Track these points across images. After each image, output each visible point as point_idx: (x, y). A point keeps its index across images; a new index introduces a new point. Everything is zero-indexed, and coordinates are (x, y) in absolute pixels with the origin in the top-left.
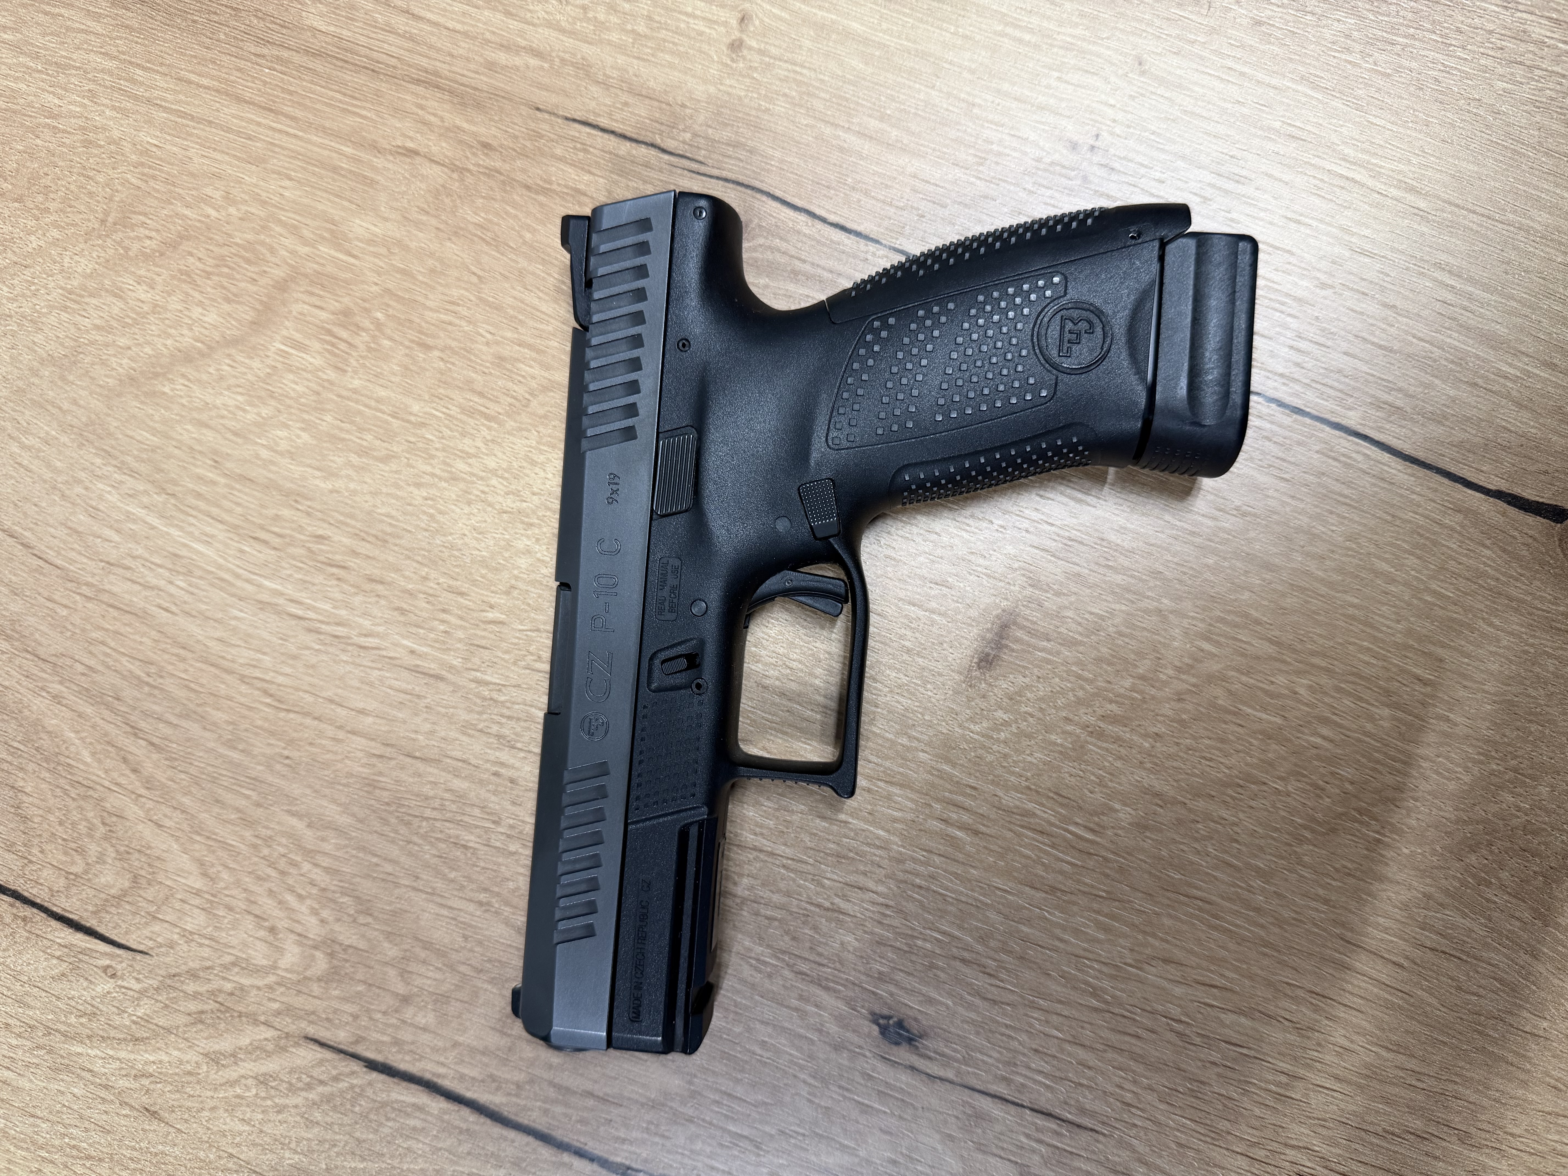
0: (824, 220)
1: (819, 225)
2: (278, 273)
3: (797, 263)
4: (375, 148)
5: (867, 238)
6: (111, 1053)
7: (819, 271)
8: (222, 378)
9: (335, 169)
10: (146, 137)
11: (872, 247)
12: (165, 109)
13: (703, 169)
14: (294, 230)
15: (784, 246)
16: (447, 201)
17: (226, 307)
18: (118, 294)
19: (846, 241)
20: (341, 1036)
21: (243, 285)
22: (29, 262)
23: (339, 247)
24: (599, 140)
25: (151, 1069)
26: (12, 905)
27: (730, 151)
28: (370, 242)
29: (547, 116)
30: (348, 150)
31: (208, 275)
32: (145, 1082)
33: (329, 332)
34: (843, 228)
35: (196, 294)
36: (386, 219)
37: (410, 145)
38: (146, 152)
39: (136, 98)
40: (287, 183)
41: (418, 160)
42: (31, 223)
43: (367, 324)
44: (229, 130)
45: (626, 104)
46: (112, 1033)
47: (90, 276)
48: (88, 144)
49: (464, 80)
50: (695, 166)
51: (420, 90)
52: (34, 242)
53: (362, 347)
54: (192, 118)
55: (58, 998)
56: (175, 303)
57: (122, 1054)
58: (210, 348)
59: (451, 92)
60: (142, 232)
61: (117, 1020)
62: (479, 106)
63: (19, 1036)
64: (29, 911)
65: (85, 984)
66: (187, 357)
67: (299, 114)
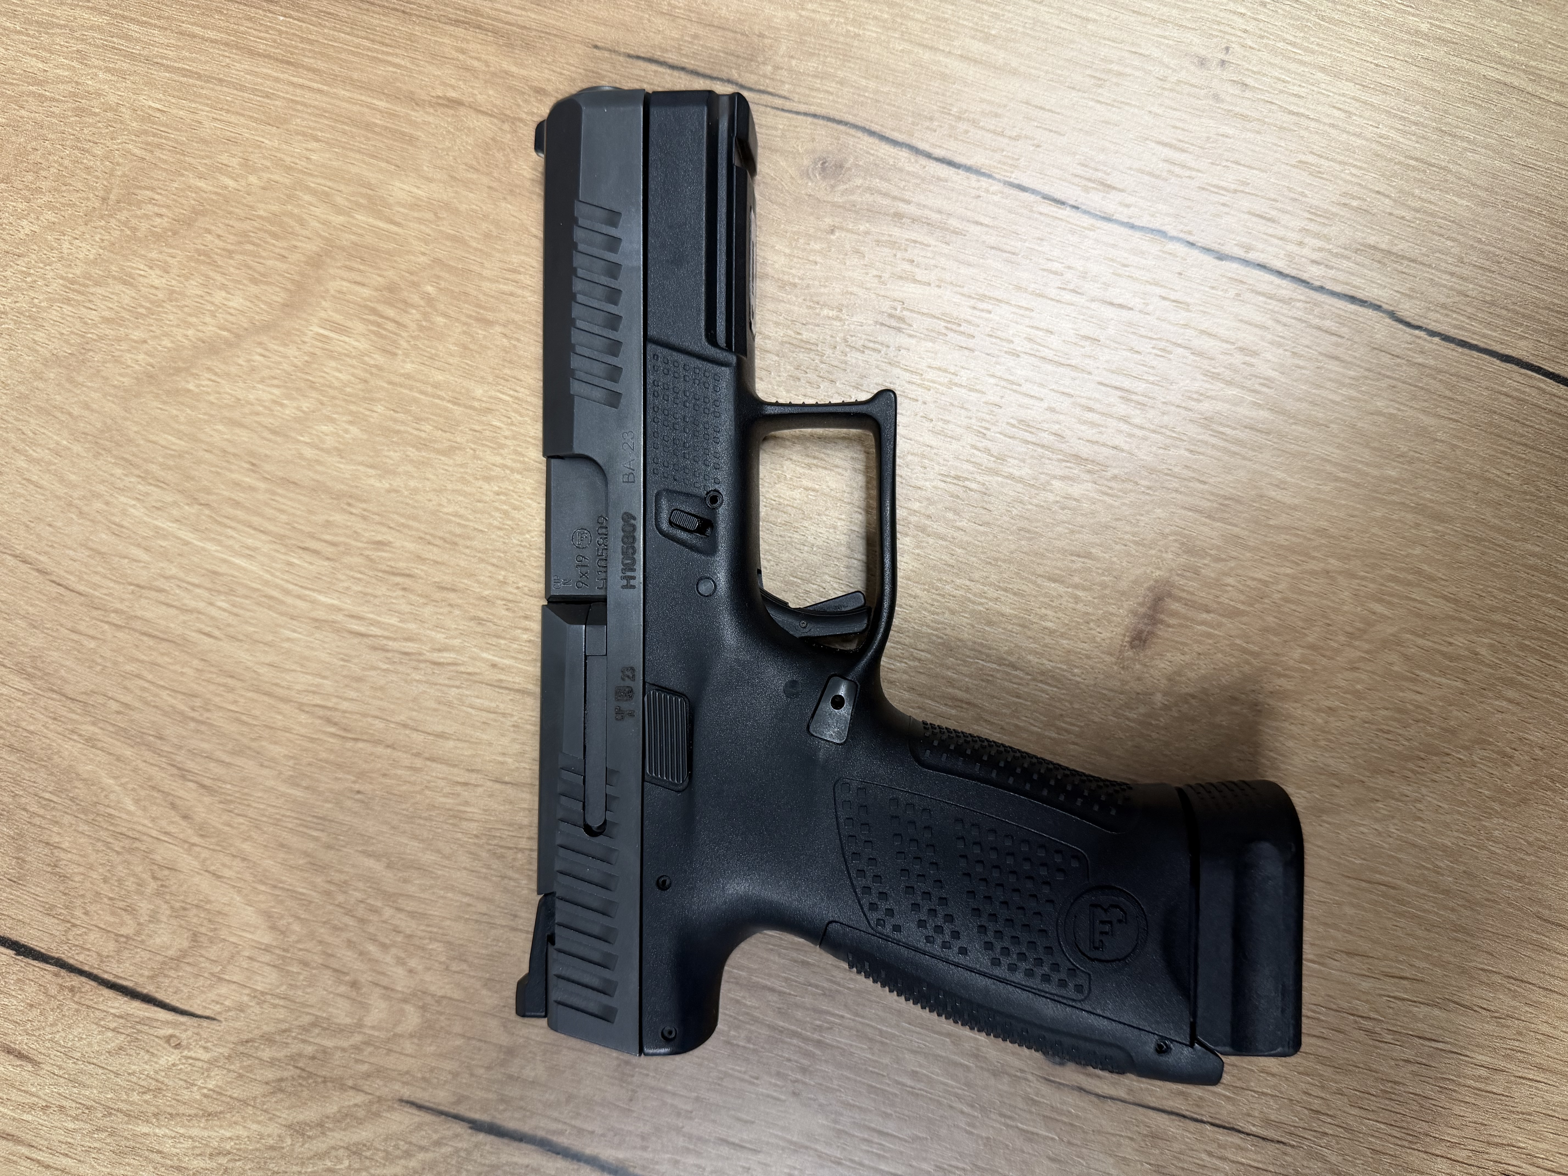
0: (929, 156)
1: (923, 161)
2: (311, 247)
3: (901, 205)
4: (412, 100)
5: (977, 172)
6: (182, 1131)
7: (927, 212)
8: (253, 369)
9: (368, 127)
10: (149, 101)
11: (984, 182)
12: (168, 68)
13: (788, 105)
14: (325, 198)
15: (883, 186)
16: (499, 156)
17: (253, 289)
18: (127, 280)
19: (955, 178)
20: (442, 1097)
21: (270, 263)
22: (22, 250)
23: (379, 215)
24: (668, 78)
25: (228, 1146)
26: (56, 975)
27: (817, 83)
28: (414, 207)
29: (607, 54)
30: (382, 104)
31: (230, 253)
32: (223, 1160)
33: (374, 311)
34: (950, 163)
35: (219, 278)
36: (430, 180)
37: (452, 94)
38: (147, 118)
39: (132, 57)
40: (314, 145)
41: (462, 111)
42: (22, 206)
43: (416, 299)
44: (242, 88)
45: (696, 36)
46: (182, 1109)
47: (94, 262)
48: (80, 112)
49: (510, 18)
50: (778, 102)
51: (460, 31)
52: (27, 227)
53: (413, 326)
54: (199, 77)
55: (117, 1075)
56: (193, 288)
57: (194, 1132)
58: (238, 336)
59: (495, 32)
60: (150, 209)
61: (186, 1095)
62: (528, 46)
63: (76, 1118)
64: (76, 980)
65: (147, 1057)
66: (212, 348)
67: (321, 65)
